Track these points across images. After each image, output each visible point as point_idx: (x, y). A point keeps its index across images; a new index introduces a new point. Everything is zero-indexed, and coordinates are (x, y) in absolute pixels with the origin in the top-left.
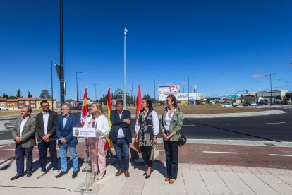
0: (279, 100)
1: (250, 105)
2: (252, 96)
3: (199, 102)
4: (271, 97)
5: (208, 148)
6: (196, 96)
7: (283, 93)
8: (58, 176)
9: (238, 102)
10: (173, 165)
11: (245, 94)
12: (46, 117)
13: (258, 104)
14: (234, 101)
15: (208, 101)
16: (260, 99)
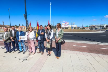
0: (103, 28)
1: (92, 29)
2: (93, 26)
3: (74, 28)
4: (100, 27)
5: (75, 44)
6: (74, 26)
7: (105, 26)
8: (18, 53)
9: (88, 28)
10: (59, 52)
11: (91, 25)
12: (13, 32)
13: (95, 29)
14: (87, 28)
15: (78, 28)
16: (96, 27)
